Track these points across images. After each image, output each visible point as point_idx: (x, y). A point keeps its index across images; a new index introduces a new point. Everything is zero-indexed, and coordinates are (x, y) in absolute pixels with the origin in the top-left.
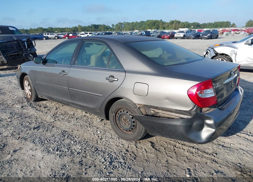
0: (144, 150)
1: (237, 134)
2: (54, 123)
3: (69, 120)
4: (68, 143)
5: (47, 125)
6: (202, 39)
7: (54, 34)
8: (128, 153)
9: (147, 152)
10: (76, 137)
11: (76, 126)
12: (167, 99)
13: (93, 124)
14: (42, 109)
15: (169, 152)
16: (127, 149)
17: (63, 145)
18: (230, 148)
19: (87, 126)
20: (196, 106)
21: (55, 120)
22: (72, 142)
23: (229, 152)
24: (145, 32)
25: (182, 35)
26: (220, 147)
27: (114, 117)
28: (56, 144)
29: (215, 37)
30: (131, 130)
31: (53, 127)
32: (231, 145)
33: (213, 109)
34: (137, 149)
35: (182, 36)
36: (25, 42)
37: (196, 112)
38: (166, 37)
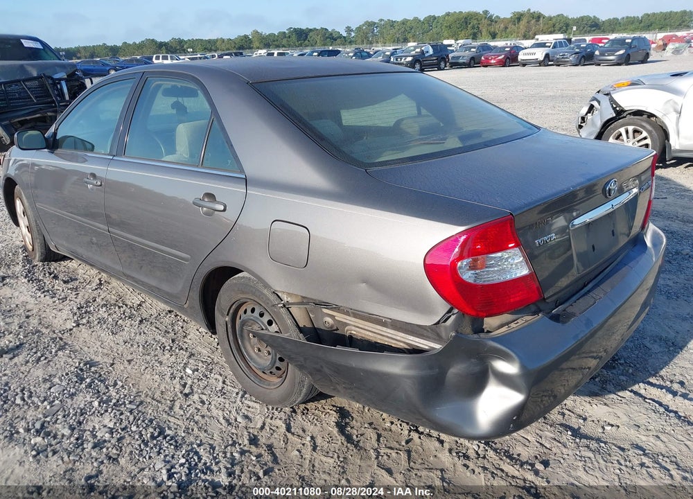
0: (309, 439)
1: (635, 388)
2: (71, 334)
3: (118, 323)
4: (82, 406)
5: (46, 340)
6: (599, 65)
7: (181, 57)
8: (253, 449)
9: (314, 448)
10: (115, 384)
11: (132, 345)
12: (366, 281)
13: (186, 340)
14: (59, 285)
15: (389, 451)
16: (256, 433)
17: (65, 411)
18: (598, 440)
19: (164, 347)
20: (456, 311)
21: (78, 325)
22: (96, 404)
23: (591, 455)
24: (432, 46)
25: (540, 54)
26: (564, 437)
27: (229, 326)
28: (46, 408)
29: (641, 58)
30: (274, 370)
31: (62, 348)
32: (606, 428)
33: (525, 320)
34: (289, 435)
35: (541, 58)
36: (63, 83)
37: (457, 332)
38: (493, 61)
